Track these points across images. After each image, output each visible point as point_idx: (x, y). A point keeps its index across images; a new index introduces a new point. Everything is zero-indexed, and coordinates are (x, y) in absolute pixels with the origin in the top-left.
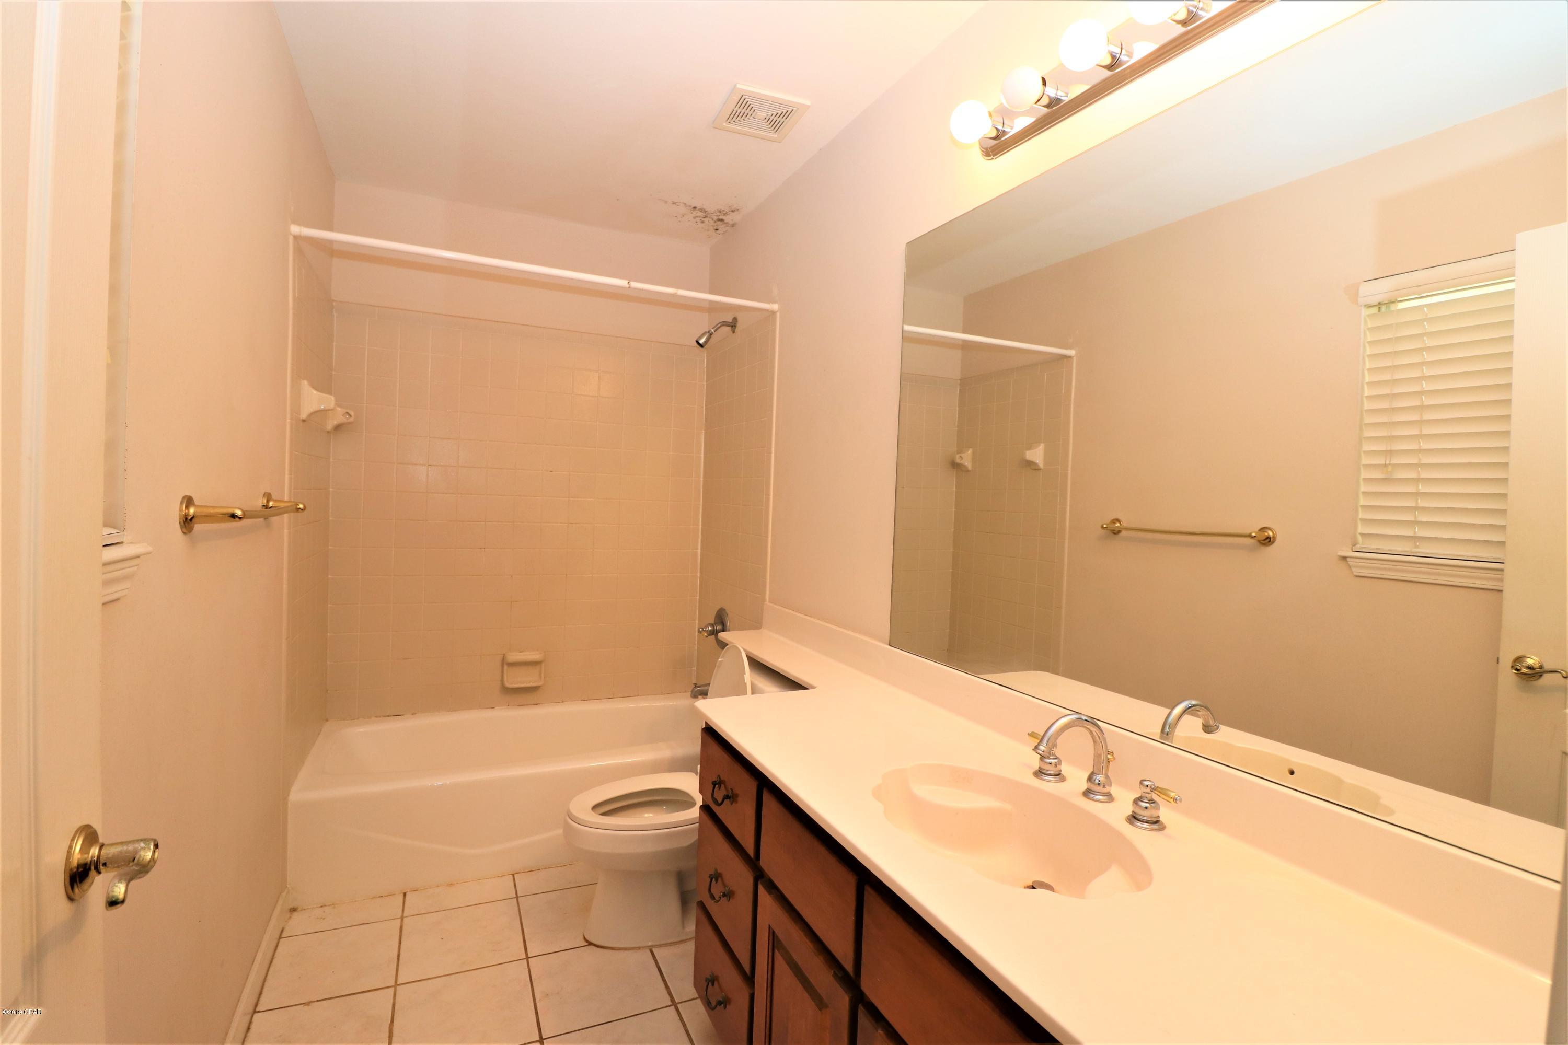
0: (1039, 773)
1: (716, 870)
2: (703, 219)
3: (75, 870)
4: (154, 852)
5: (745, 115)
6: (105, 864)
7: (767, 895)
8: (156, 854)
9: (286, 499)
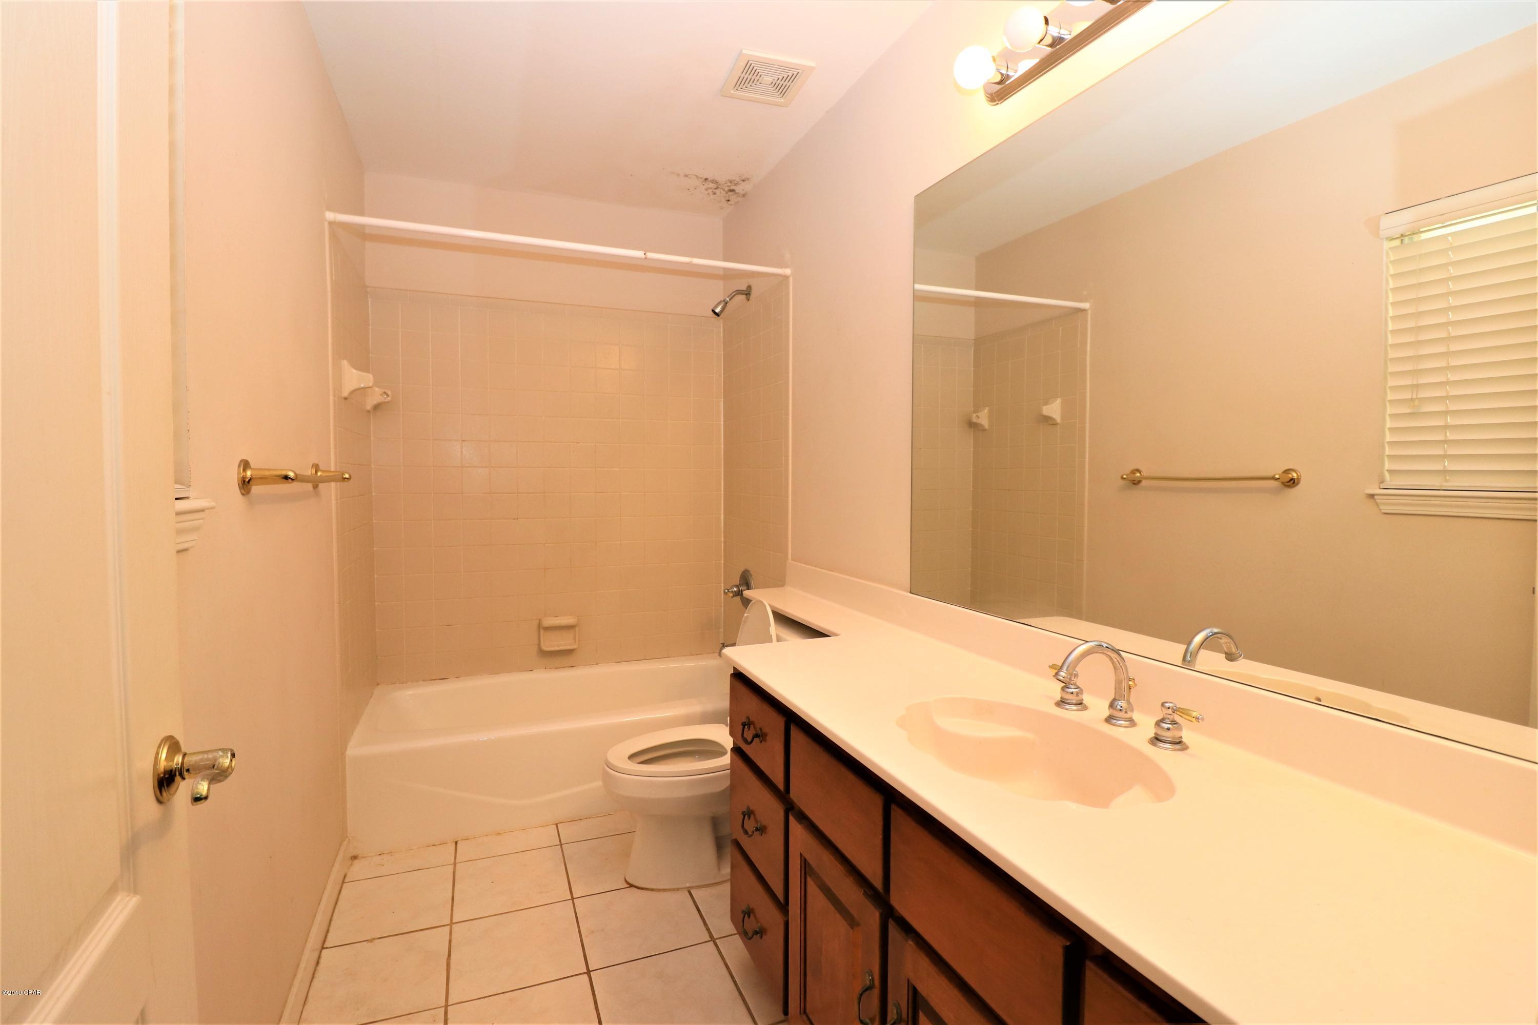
0: (1062, 703)
1: (748, 808)
2: (714, 191)
3: (162, 775)
4: (231, 760)
5: (751, 82)
6: (188, 770)
7: (798, 824)
8: (233, 762)
9: (332, 470)
